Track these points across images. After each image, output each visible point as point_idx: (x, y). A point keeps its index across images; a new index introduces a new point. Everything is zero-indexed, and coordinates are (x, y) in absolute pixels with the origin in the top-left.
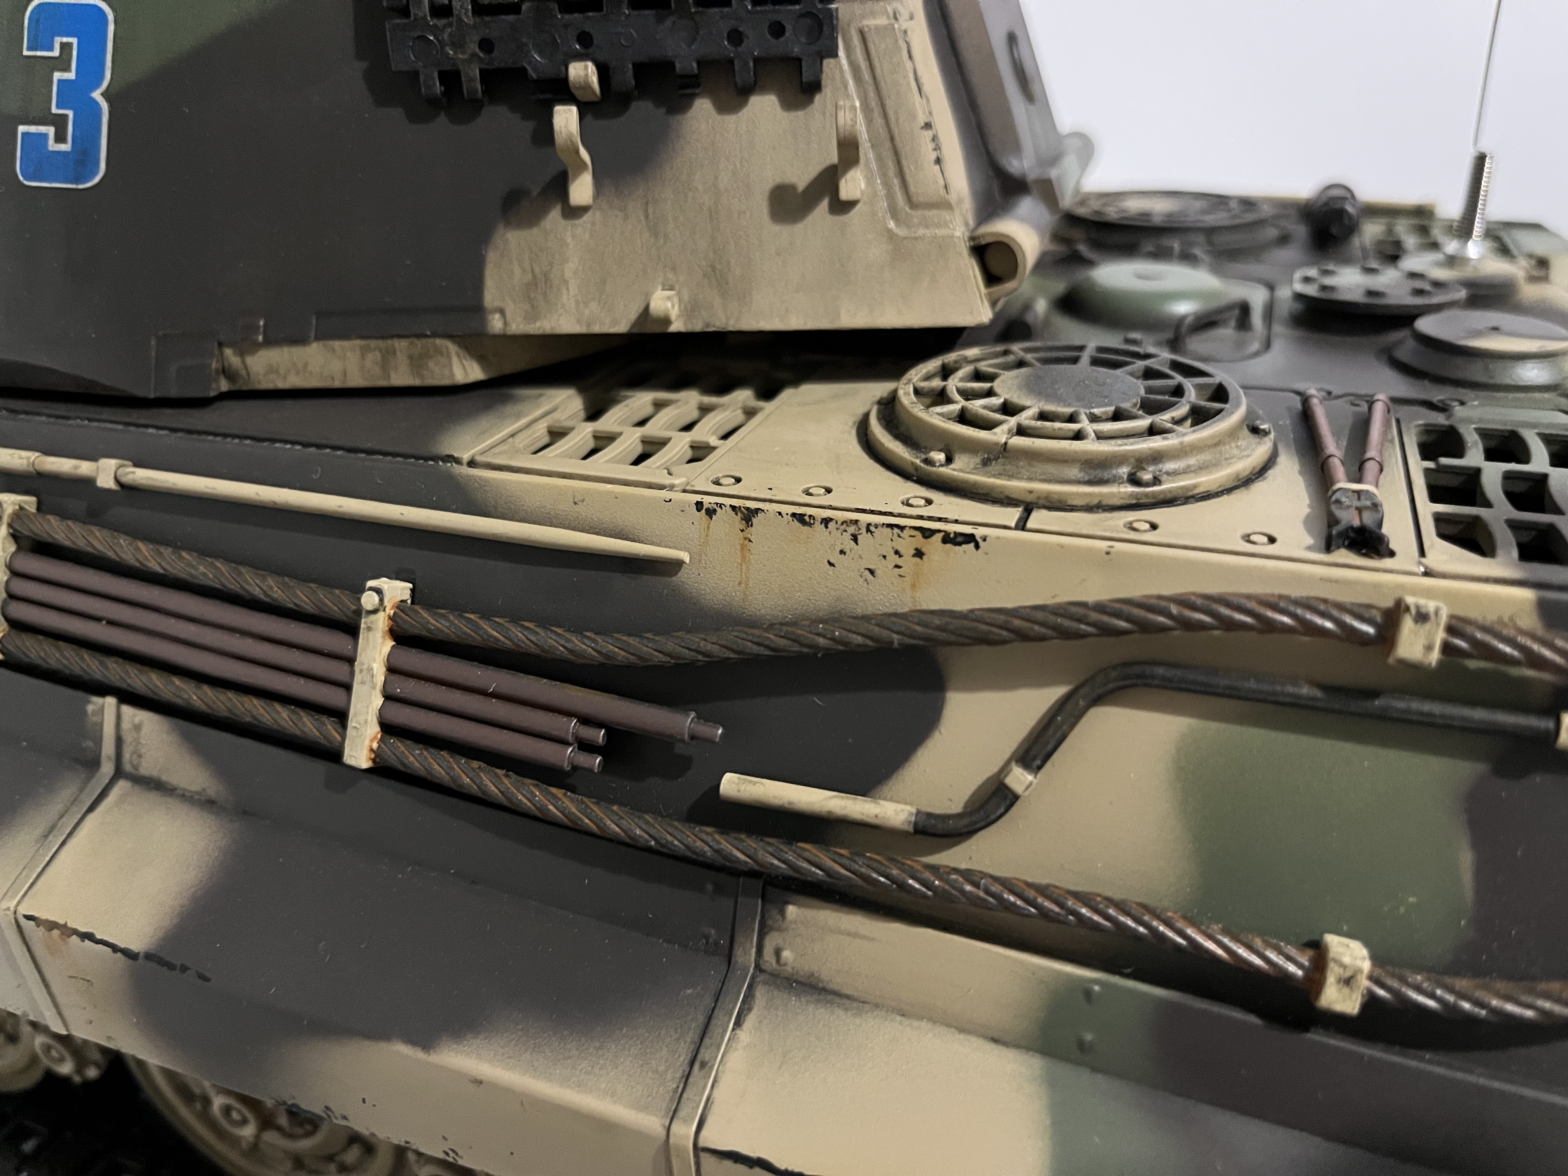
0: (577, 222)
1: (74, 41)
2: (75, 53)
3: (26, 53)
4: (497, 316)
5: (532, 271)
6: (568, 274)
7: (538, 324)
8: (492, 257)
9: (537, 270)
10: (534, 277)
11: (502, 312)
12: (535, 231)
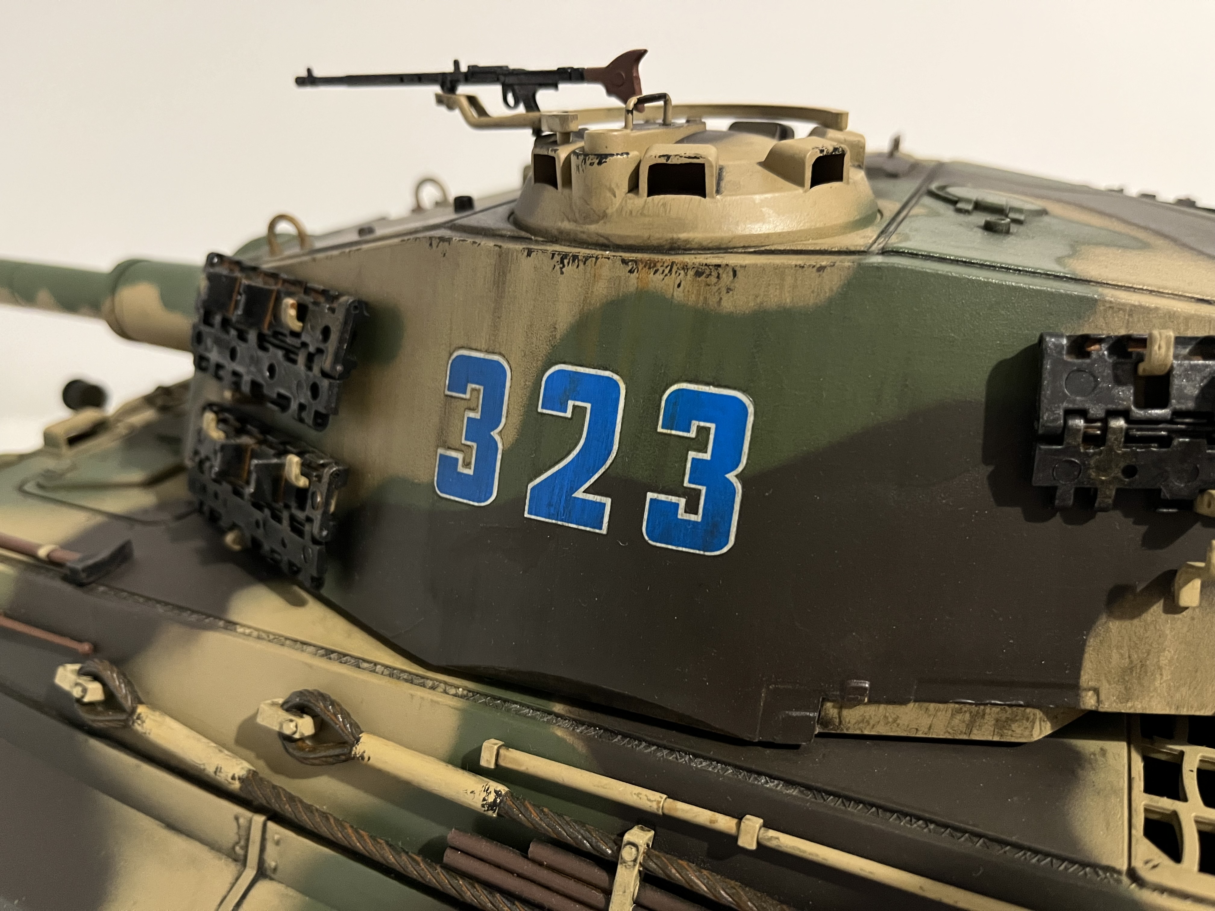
0: (1176, 616)
1: (713, 426)
2: (712, 437)
3: (660, 430)
4: (1090, 693)
5: (1129, 657)
6: (1163, 662)
7: (1130, 704)
8: (1092, 643)
9: (1135, 657)
10: (1131, 662)
11: (1096, 691)
12: (1136, 621)
